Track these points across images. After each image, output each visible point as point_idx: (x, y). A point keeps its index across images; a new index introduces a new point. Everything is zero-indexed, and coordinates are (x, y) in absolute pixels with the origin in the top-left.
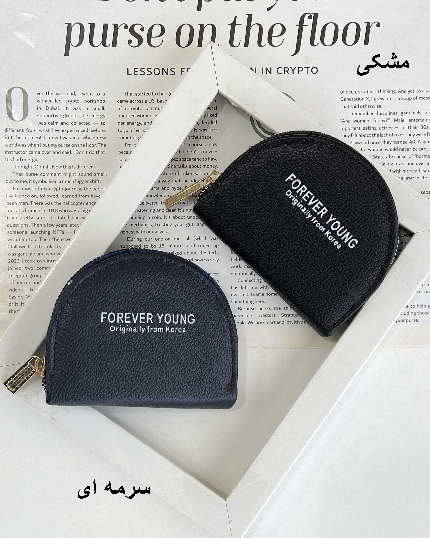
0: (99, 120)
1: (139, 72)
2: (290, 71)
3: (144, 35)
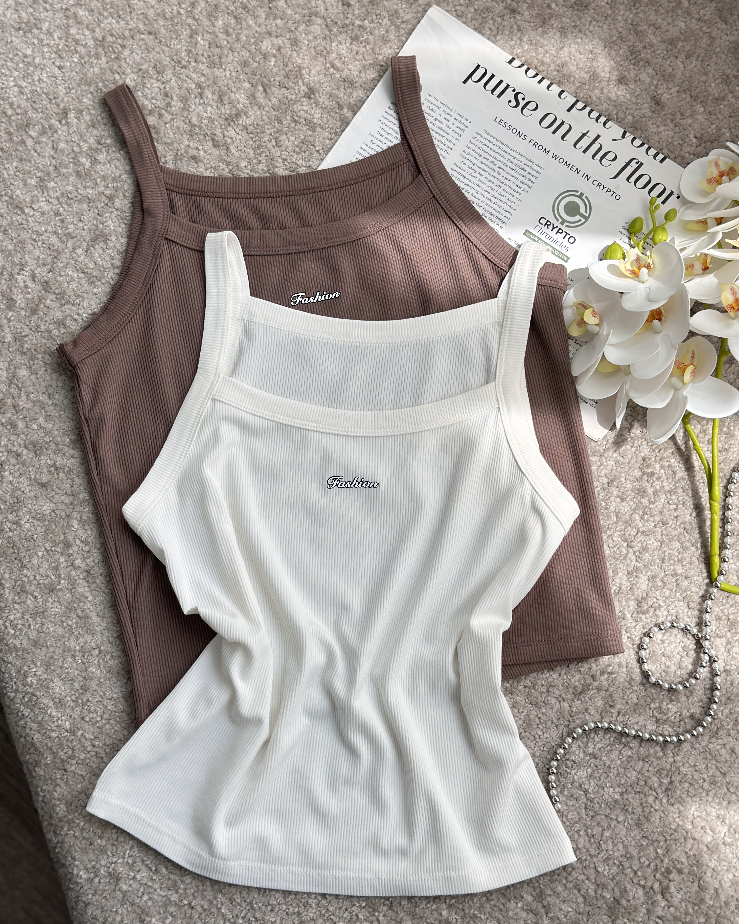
0: (456, 136)
1: (503, 124)
2: (602, 187)
3: (522, 103)
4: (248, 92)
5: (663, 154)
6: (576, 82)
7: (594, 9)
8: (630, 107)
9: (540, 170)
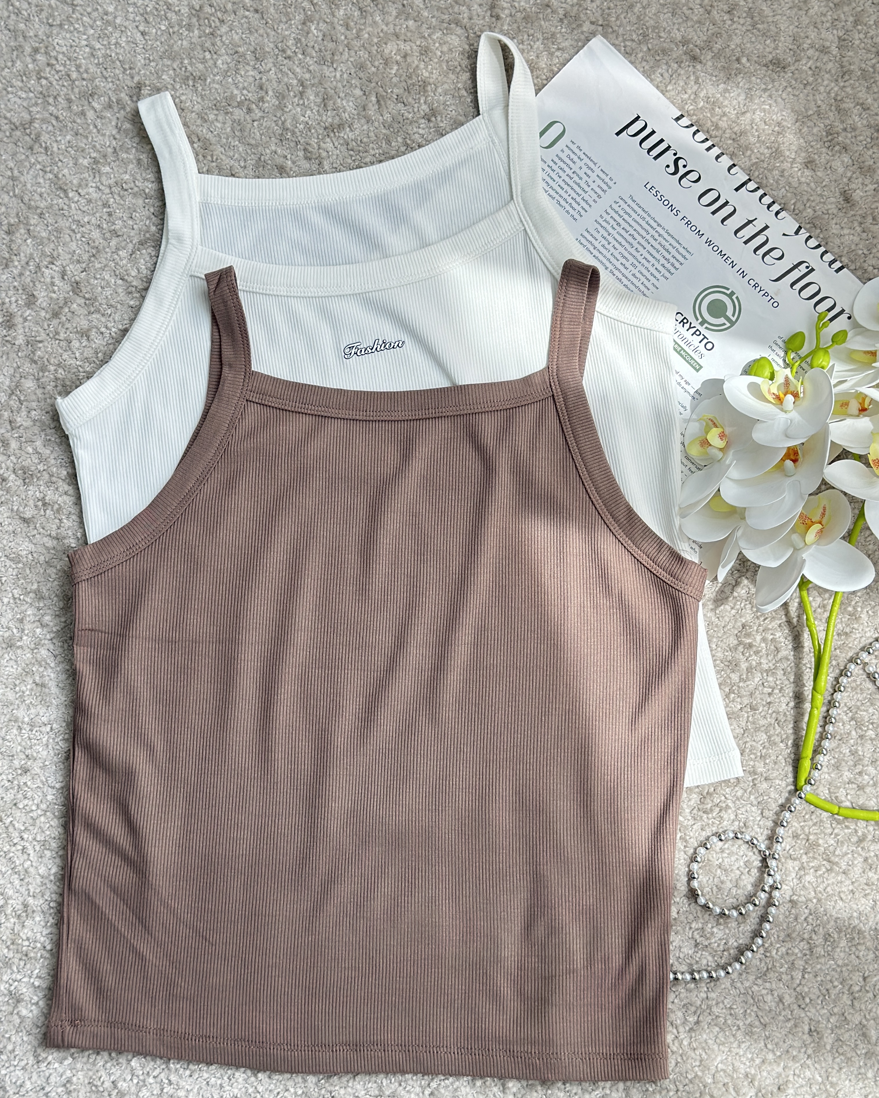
0: (595, 196)
1: (654, 192)
2: (758, 289)
3: (682, 171)
4: (359, 101)
5: (841, 262)
6: (753, 157)
7: (792, 73)
8: (812, 199)
9: (688, 256)
